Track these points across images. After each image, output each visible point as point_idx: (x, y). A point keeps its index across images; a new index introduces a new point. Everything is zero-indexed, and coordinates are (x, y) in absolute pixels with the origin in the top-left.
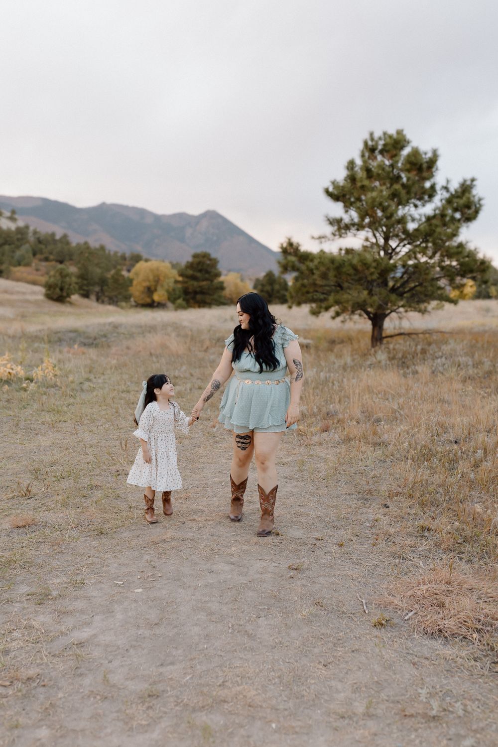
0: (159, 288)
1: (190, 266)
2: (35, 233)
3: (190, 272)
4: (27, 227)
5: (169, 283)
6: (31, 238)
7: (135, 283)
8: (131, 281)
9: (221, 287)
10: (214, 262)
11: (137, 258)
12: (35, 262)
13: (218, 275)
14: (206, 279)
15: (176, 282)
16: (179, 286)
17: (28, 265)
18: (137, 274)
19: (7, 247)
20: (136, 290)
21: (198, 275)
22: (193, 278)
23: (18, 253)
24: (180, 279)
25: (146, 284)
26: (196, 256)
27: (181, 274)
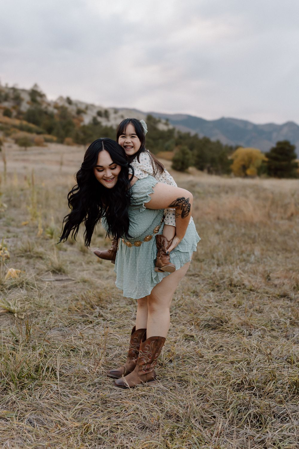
0: (251, 166)
1: (274, 150)
2: (179, 132)
3: (274, 155)
4: (174, 129)
5: (259, 163)
6: (176, 136)
7: (235, 162)
8: (232, 161)
11: (237, 147)
12: (176, 150)
14: (285, 160)
15: (263, 161)
16: (265, 164)
17: (171, 150)
18: (236, 156)
19: (160, 141)
20: (235, 167)
21: (280, 157)
22: (276, 159)
23: (167, 144)
24: (266, 159)
25: (242, 163)
26: (279, 143)
27: (267, 155)
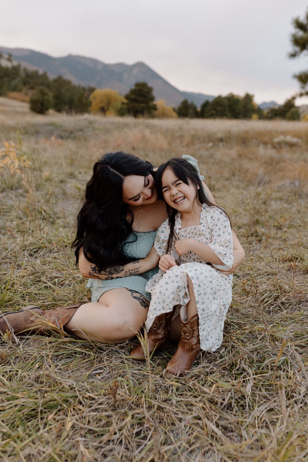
0: (110, 108)
1: (133, 92)
2: (25, 70)
3: (133, 96)
4: (19, 66)
5: (119, 105)
6: (22, 74)
7: (93, 104)
8: (91, 103)
9: (155, 108)
10: (150, 90)
12: (24, 90)
13: (152, 99)
14: (143, 102)
15: (123, 103)
16: (125, 106)
17: (20, 91)
18: (95, 98)
19: (6, 79)
20: (94, 108)
21: (139, 99)
22: (135, 101)
23: (14, 83)
24: (126, 101)
25: (101, 105)
26: (137, 85)
27: (127, 97)
